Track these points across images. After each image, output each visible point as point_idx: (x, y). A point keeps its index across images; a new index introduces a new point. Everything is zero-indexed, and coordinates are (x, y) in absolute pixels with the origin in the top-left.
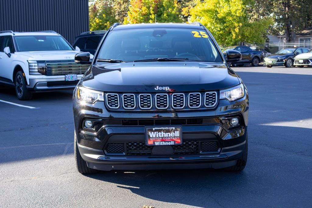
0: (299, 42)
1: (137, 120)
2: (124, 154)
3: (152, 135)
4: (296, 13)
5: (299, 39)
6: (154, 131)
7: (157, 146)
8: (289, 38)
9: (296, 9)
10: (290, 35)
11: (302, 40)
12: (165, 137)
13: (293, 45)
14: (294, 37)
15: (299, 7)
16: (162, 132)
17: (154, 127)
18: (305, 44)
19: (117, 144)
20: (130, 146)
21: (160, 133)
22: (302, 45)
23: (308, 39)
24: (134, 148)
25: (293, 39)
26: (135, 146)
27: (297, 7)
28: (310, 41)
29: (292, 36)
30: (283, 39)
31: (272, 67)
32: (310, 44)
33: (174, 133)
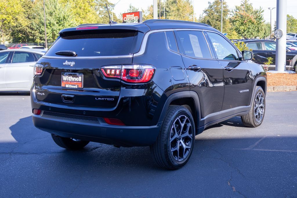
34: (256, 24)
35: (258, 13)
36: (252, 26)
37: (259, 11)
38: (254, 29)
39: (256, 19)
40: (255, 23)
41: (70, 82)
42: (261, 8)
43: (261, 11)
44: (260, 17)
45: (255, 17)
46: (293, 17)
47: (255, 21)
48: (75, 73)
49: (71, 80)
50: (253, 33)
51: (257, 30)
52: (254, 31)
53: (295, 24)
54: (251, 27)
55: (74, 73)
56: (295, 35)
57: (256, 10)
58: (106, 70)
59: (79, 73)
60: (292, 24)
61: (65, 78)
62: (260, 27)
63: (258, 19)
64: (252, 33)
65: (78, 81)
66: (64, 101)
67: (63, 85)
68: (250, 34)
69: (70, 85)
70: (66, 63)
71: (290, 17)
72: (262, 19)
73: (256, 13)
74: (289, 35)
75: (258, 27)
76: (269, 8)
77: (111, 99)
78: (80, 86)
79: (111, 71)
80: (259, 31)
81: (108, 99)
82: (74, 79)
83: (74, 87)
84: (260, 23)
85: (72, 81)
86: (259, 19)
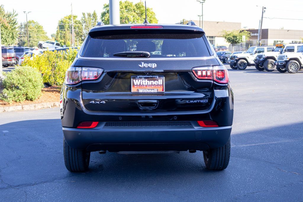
34: (10, 29)
35: (11, 17)
36: (6, 32)
37: (12, 14)
38: (8, 35)
39: (9, 23)
40: (9, 27)
41: (145, 86)
42: (14, 11)
43: (15, 14)
44: (14, 21)
45: (8, 21)
46: (39, 23)
47: (9, 26)
48: (154, 76)
49: (146, 84)
50: (8, 40)
51: (12, 37)
52: (8, 38)
53: (41, 31)
54: (4, 33)
55: (152, 76)
56: (54, 43)
57: (8, 13)
58: (196, 72)
59: (160, 76)
60: (38, 31)
61: (136, 82)
62: (15, 33)
63: (11, 23)
64: (5, 40)
65: (157, 84)
66: (142, 108)
67: (134, 90)
68: (4, 40)
69: (145, 90)
70: (143, 65)
71: (35, 23)
72: (16, 24)
73: (9, 17)
74: (48, 43)
75: (12, 33)
76: (24, 12)
77: (205, 101)
78: (160, 90)
79: (202, 72)
80: (14, 38)
81: (201, 101)
82: (150, 83)
83: (153, 91)
84: (15, 28)
85: (148, 85)
86: (13, 23)
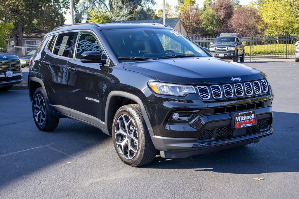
0: (26, 44)
1: (225, 108)
2: (213, 139)
3: (238, 119)
4: (24, 17)
5: (26, 41)
6: (239, 116)
7: (242, 128)
8: (17, 41)
9: (25, 14)
10: (17, 38)
11: (28, 43)
12: (246, 120)
13: (21, 48)
14: (22, 40)
15: (28, 12)
16: (244, 116)
17: (239, 113)
18: (25, 47)
19: (208, 131)
20: (220, 131)
21: (243, 117)
22: (29, 47)
23: (34, 41)
24: (222, 132)
25: (21, 42)
26: (223, 131)
27: (25, 12)
28: (36, 43)
29: (20, 38)
30: (10, 42)
31: (25, 67)
32: (36, 46)
33: (251, 116)
